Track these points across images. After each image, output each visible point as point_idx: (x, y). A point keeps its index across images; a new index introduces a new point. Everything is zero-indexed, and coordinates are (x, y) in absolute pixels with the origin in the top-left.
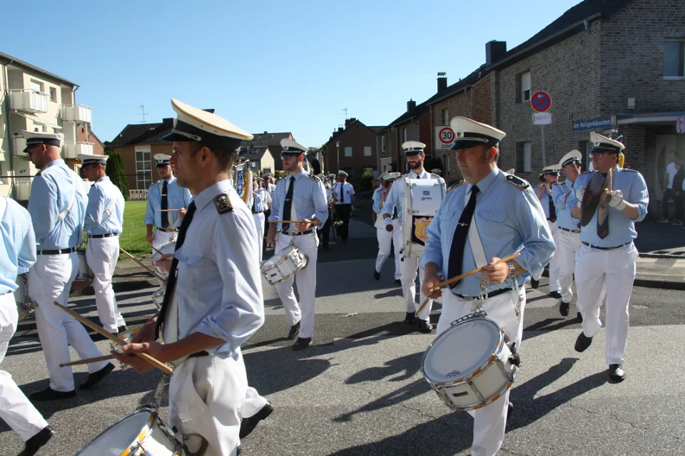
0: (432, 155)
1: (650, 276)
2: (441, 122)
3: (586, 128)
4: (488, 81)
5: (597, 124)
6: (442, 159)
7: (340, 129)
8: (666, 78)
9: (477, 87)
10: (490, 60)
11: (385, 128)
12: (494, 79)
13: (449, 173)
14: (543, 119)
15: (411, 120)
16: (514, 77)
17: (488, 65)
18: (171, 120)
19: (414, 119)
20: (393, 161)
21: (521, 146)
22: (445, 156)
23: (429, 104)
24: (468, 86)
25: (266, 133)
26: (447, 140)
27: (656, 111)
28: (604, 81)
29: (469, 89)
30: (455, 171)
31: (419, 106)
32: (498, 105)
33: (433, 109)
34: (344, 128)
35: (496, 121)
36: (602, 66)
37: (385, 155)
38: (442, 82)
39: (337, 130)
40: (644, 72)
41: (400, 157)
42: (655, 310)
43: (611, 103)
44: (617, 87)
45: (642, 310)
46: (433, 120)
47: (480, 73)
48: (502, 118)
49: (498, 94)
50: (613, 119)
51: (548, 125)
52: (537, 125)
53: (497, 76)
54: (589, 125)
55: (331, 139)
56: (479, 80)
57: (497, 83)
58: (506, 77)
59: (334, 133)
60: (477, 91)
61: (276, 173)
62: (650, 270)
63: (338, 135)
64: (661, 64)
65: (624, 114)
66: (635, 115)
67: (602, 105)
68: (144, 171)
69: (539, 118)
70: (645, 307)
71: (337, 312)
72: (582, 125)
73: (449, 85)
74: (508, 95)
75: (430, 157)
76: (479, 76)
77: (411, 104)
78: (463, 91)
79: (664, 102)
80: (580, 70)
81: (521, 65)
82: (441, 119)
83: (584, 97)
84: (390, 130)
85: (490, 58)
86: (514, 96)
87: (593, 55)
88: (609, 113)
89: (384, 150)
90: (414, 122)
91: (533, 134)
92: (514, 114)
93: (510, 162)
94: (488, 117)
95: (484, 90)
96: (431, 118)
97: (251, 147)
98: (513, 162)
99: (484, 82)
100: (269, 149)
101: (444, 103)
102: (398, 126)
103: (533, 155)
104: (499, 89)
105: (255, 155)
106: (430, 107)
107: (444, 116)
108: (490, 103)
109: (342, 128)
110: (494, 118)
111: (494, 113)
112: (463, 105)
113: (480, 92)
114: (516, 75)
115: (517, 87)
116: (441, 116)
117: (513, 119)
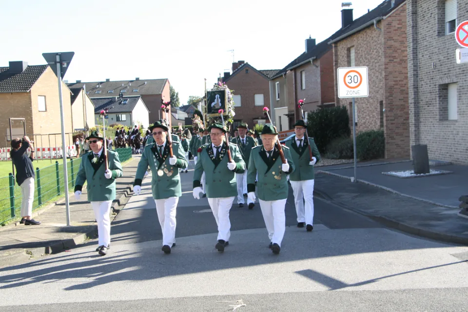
0: (335, 103)
2: (346, 63)
4: (404, 10)
6: (348, 108)
7: (227, 74)
9: (389, 19)
11: (281, 71)
12: (411, 8)
13: (356, 124)
15: (310, 61)
16: (436, 5)
18: (20, 64)
19: (314, 60)
20: (289, 112)
21: (444, 88)
22: (351, 103)
23: (332, 41)
24: (378, 18)
25: (137, 79)
26: (353, 85)
29: (379, 22)
30: (364, 121)
31: (319, 44)
32: (415, 41)
33: (336, 47)
34: (231, 74)
35: (414, 60)
37: (280, 104)
38: (347, 14)
39: (223, 76)
41: (298, 107)
46: (336, 61)
47: (393, 2)
48: (420, 56)
49: (415, 27)
53: (415, 5)
56: (391, 10)
57: (415, 13)
58: (425, 6)
60: (389, 24)
63: (224, 80)
71: (225, 294)
74: (428, 27)
75: (334, 104)
76: (392, 6)
77: (310, 42)
78: (373, 24)
82: (346, 59)
84: (285, 74)
86: (436, 28)
89: (279, 98)
90: (314, 64)
91: (460, 74)
92: (436, 50)
93: (431, 108)
94: (404, 55)
95: (398, 22)
96: (334, 57)
97: (121, 96)
98: (436, 108)
99: (398, 12)
100: (142, 98)
101: (349, 40)
102: (295, 70)
103: (459, 99)
104: (416, 20)
105: (125, 106)
106: (333, 45)
107: (349, 56)
108: (406, 37)
109: (229, 73)
110: (410, 56)
111: (410, 50)
112: (372, 41)
113: (393, 24)
114: (438, 2)
115: (440, 17)
116: (346, 55)
117: (435, 57)
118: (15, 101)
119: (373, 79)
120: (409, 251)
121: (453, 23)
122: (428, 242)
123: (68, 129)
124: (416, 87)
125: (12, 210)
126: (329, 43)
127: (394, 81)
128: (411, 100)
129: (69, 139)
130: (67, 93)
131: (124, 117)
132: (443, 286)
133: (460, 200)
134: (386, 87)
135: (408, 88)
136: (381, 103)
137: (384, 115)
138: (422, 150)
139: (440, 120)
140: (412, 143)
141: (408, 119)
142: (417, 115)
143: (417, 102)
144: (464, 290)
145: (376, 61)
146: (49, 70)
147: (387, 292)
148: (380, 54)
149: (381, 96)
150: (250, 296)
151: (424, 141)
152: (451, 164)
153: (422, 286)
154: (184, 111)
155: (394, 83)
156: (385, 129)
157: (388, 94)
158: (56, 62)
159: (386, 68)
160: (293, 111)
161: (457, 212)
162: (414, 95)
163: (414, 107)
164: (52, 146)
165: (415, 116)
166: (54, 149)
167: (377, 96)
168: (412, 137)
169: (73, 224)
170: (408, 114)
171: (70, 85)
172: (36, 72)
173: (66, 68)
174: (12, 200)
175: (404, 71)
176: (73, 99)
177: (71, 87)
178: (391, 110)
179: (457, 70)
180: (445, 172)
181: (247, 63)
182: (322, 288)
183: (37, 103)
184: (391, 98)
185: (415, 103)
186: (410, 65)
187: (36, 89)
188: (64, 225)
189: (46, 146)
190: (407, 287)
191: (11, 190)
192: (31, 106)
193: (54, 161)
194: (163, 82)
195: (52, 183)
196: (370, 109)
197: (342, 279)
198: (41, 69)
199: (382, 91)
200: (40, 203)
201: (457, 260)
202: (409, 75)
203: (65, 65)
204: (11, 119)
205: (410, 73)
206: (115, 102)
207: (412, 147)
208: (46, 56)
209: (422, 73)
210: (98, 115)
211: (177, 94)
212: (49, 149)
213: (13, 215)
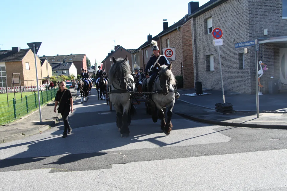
1: (279, 123)
2: (165, 46)
3: (242, 46)
4: (190, 23)
5: (248, 44)
7: (112, 52)
8: (283, 18)
9: (184, 26)
10: (190, 12)
11: (137, 50)
12: (193, 22)
14: (219, 42)
16: (203, 21)
17: (189, 14)
18: (17, 48)
20: (141, 68)
21: (208, 57)
24: (179, 26)
25: (71, 54)
26: (169, 55)
27: (279, 36)
28: (251, 21)
29: (179, 28)
35: (195, 44)
36: (250, 13)
38: (165, 25)
39: (110, 52)
40: (272, 15)
42: (283, 141)
43: (255, 32)
44: (258, 24)
45: (276, 141)
47: (185, 19)
48: (197, 43)
49: (195, 30)
50: (256, 41)
51: (222, 46)
52: (216, 46)
53: (194, 20)
54: (243, 45)
55: (107, 57)
56: (185, 23)
57: (195, 24)
58: (199, 21)
59: (109, 54)
60: (184, 29)
61: (78, 76)
62: (279, 120)
63: (111, 54)
64: (281, 10)
65: (262, 38)
66: (268, 38)
67: (250, 34)
68: (2, 77)
69: (217, 42)
70: (277, 140)
72: (240, 45)
73: (169, 26)
74: (200, 30)
76: (185, 21)
77: (149, 37)
78: (177, 29)
79: (283, 31)
80: (238, 16)
81: (207, 14)
83: (241, 30)
84: (139, 51)
85: (190, 11)
86: (204, 31)
87: (245, 7)
88: (254, 38)
89: (136, 62)
90: (151, 46)
91: (214, 51)
92: (204, 40)
93: (203, 66)
94: (191, 42)
95: (188, 28)
96: (160, 44)
97: (64, 62)
98: (205, 66)
99: (187, 24)
100: (74, 63)
101: (167, 36)
102: (143, 49)
103: (215, 62)
104: (195, 27)
105: (66, 67)
106: (160, 38)
107: (167, 43)
108: (191, 35)
109: (113, 51)
110: (193, 43)
111: (193, 40)
112: (177, 36)
113: (185, 29)
114: (204, 20)
115: (205, 26)
116: (165, 43)
117: (204, 43)
118: (15, 65)
119: (177, 53)
120: (195, 128)
121: (211, 29)
122: (202, 124)
123: (39, 78)
124: (196, 57)
125: (15, 115)
126: (158, 37)
127: (187, 54)
128: (194, 62)
129: (40, 82)
130: (39, 61)
131: (65, 72)
132: (209, 143)
133: (216, 105)
134: (183, 56)
135: (193, 57)
136: (181, 63)
137: (183, 69)
138: (199, 84)
139: (207, 71)
140: (195, 81)
141: (193, 70)
142: (197, 69)
143: (197, 63)
144: (217, 144)
145: (179, 45)
146: (30, 50)
147: (185, 146)
148: (180, 42)
149: (181, 60)
150: (125, 151)
151: (200, 80)
152: (211, 90)
153: (200, 143)
154: (93, 69)
155: (187, 55)
156: (183, 75)
157: (184, 60)
158: (33, 47)
159: (183, 48)
160: (143, 68)
161: (214, 111)
162: (196, 60)
163: (196, 65)
164: (33, 86)
165: (196, 69)
166: (34, 87)
167: (180, 61)
168: (195, 78)
169: (43, 121)
170: (193, 68)
171: (40, 58)
172: (25, 52)
173: (38, 50)
174: (15, 110)
175: (190, 50)
176: (42, 64)
177: (41, 59)
178: (186, 66)
179: (213, 49)
180: (209, 93)
181: (121, 46)
182: (157, 146)
183: (26, 66)
184: (185, 61)
185: (196, 63)
186: (193, 46)
187: (25, 59)
188: (40, 121)
189: (30, 86)
190: (194, 144)
191: (14, 106)
192: (22, 67)
193: (34, 93)
194: (83, 55)
195: (33, 102)
196: (177, 66)
197: (166, 142)
198: (27, 50)
199: (181, 58)
200: (28, 112)
201: (215, 131)
202: (193, 51)
203: (38, 48)
204: (13, 73)
205: (194, 51)
206: (61, 65)
207: (196, 83)
208: (29, 44)
209: (198, 51)
210: (54, 71)
211: (90, 61)
212: (31, 87)
213: (15, 117)
